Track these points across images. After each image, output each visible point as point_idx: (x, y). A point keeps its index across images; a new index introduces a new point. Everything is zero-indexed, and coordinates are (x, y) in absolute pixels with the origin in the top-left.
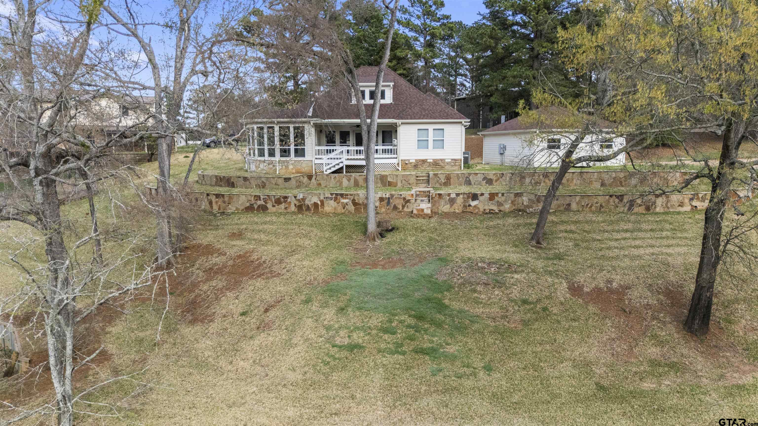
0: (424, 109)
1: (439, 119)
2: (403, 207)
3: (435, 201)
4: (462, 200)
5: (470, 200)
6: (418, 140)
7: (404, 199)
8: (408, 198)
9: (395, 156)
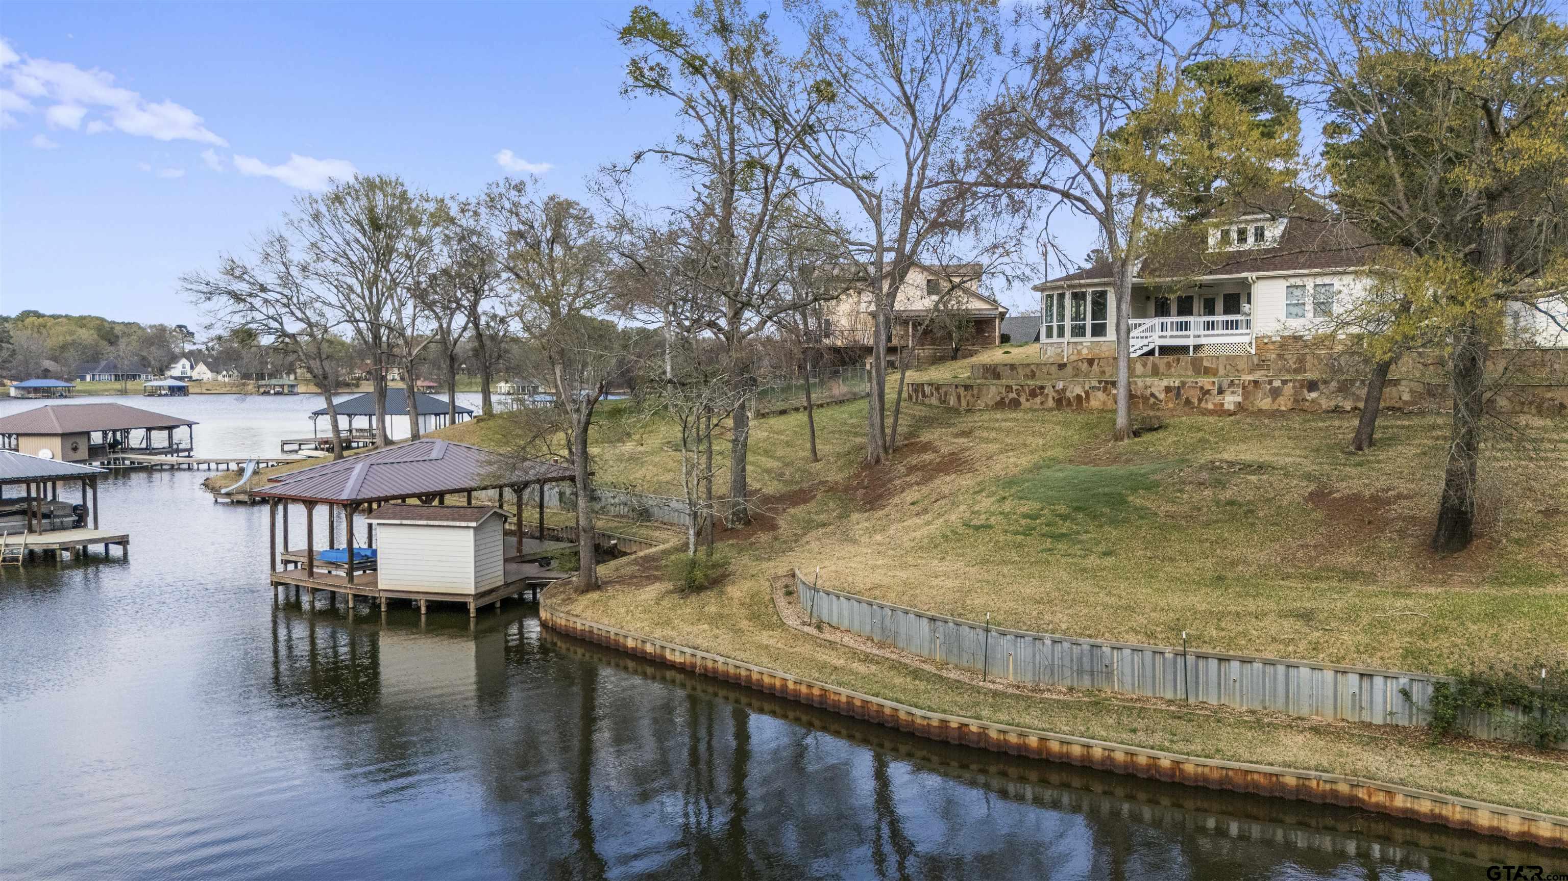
1: (1324, 267)
2: (1200, 400)
3: (1248, 393)
4: (1292, 391)
5: (1305, 391)
6: (1287, 304)
7: (1202, 388)
8: (1207, 387)
9: (1248, 331)
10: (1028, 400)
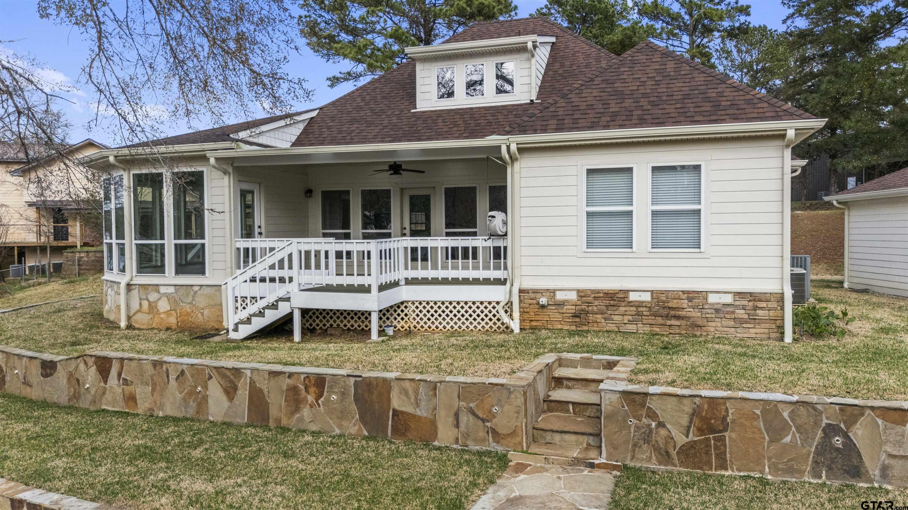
0: (619, 95)
1: (678, 124)
6: (589, 215)
9: (501, 273)
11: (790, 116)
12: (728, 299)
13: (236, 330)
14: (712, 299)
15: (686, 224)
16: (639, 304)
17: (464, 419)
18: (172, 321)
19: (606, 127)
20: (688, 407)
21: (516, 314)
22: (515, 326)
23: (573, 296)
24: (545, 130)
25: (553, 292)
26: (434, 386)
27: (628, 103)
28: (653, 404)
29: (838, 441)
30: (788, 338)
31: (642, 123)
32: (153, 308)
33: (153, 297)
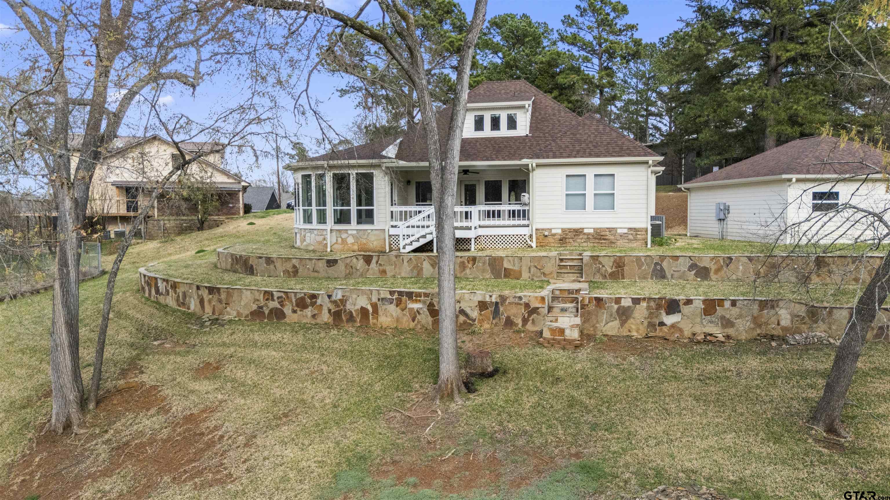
0: (579, 141)
1: (605, 156)
2: (525, 321)
3: (589, 313)
4: (646, 313)
5: (663, 312)
6: (567, 195)
7: (527, 305)
8: (534, 304)
9: (526, 222)
10: (294, 312)
11: (651, 155)
12: (626, 231)
13: (404, 248)
14: (619, 231)
15: (609, 199)
16: (588, 234)
17: (533, 269)
18: (356, 247)
19: (575, 157)
20: (612, 259)
21: (534, 239)
22: (534, 245)
23: (559, 231)
24: (548, 157)
25: (550, 230)
26: (521, 258)
27: (583, 145)
28: (601, 259)
29: (658, 267)
30: (649, 246)
31: (590, 155)
32: (344, 241)
33: (344, 236)
